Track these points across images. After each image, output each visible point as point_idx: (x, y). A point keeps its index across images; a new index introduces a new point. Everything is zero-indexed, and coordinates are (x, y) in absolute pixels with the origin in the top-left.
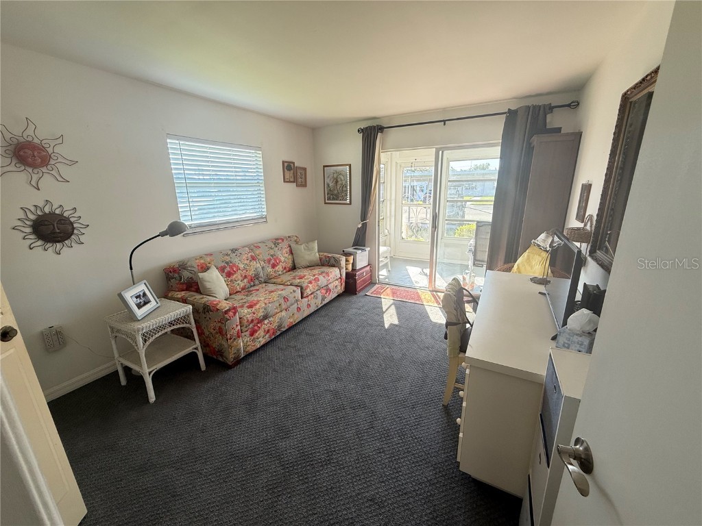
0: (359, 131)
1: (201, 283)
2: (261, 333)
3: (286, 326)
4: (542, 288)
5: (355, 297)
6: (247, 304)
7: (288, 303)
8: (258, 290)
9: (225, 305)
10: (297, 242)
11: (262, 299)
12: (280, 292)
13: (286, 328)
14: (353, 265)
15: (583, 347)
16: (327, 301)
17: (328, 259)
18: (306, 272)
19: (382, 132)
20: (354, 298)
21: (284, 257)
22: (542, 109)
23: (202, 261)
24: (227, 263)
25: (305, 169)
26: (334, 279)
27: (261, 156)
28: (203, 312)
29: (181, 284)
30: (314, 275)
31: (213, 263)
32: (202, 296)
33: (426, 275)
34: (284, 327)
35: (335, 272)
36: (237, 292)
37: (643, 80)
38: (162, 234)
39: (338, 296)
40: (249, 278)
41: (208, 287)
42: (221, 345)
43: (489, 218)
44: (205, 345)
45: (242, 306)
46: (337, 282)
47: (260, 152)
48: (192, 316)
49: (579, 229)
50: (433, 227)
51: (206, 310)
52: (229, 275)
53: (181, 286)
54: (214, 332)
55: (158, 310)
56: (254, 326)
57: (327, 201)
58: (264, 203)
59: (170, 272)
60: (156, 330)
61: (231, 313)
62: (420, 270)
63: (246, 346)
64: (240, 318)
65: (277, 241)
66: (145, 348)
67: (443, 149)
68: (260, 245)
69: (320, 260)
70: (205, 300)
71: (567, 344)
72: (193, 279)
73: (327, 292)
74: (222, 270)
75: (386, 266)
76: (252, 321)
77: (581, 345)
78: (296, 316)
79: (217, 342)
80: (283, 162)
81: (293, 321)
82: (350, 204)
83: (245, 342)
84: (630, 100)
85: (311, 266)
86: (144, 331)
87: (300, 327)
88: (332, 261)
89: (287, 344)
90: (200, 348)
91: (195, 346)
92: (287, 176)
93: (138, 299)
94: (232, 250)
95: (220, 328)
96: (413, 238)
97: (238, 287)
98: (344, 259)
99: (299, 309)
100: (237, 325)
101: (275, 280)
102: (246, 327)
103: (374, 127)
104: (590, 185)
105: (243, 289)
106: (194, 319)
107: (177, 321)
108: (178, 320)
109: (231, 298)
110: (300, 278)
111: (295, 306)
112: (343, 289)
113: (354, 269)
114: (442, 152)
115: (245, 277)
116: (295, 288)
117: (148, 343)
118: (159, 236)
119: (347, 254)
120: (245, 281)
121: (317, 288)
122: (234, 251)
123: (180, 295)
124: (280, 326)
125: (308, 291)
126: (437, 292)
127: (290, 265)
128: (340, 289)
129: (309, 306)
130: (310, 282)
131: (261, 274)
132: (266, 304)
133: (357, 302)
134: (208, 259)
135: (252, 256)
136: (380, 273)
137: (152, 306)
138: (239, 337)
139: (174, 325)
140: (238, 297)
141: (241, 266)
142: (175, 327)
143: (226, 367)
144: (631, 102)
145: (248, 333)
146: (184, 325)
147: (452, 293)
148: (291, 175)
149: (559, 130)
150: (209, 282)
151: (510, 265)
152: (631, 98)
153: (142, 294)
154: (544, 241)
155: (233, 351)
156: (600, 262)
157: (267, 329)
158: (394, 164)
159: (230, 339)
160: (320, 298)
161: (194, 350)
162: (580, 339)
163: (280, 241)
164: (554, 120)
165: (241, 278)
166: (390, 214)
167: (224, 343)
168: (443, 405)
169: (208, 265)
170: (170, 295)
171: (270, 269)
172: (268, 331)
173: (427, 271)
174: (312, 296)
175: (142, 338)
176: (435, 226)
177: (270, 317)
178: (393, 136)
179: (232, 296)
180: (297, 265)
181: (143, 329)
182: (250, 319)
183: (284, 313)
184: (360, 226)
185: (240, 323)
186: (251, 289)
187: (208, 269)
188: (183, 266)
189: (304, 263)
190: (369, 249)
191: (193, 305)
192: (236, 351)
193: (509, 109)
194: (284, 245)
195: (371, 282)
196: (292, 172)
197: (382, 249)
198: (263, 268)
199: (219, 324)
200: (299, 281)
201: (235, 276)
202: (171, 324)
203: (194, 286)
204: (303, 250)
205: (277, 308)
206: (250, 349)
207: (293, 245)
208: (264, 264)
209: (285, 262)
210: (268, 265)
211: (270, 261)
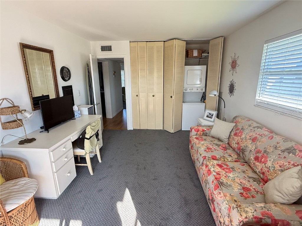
52: (235, 134)
74: (237, 129)
93: (209, 115)
97: (233, 144)
120: (237, 145)
141: (243, 136)
153: (212, 114)
165: (236, 141)
169: (238, 123)
198: (250, 151)
201: (236, 138)
208: (253, 150)
209: (268, 168)
210: (254, 154)
211: (258, 152)
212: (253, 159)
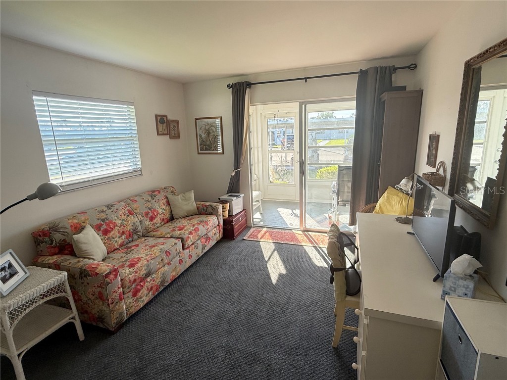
0: (228, 87)
1: (76, 246)
2: (144, 291)
3: (169, 280)
4: (409, 228)
5: (233, 242)
6: (128, 263)
7: (171, 257)
8: (137, 246)
9: (105, 268)
10: (173, 193)
11: (143, 256)
12: (162, 247)
13: (169, 282)
14: (230, 211)
15: (469, 290)
16: (207, 249)
17: (205, 208)
18: (185, 223)
19: (250, 88)
20: (232, 244)
21: (161, 209)
22: (388, 70)
23: (76, 221)
24: (103, 220)
25: (177, 122)
26: (212, 226)
27: (134, 110)
28: (79, 277)
29: (52, 247)
30: (194, 225)
31: (87, 222)
32: (77, 260)
33: (296, 216)
34: (167, 282)
35: (213, 221)
36: (115, 250)
37: (487, 51)
38: (30, 198)
39: (217, 242)
40: (127, 233)
41: (84, 249)
42: (101, 311)
43: (350, 163)
44: (82, 311)
45: (123, 266)
46: (215, 229)
47: (133, 107)
48: (67, 284)
49: (432, 174)
50: (300, 173)
51: (83, 275)
52: (106, 232)
53: (53, 250)
54: (93, 298)
55: (27, 282)
56: (137, 285)
57: (200, 152)
58: (139, 156)
59: (40, 236)
60: (26, 306)
61: (112, 276)
62: (290, 211)
63: (128, 308)
64: (122, 280)
65: (153, 193)
66: (13, 328)
67: (306, 103)
68: (136, 198)
69: (198, 209)
70: (81, 264)
71: (453, 287)
72: (66, 242)
73: (206, 240)
74: (97, 228)
75: (258, 208)
76: (135, 280)
77: (467, 288)
78: (178, 269)
79: (97, 307)
80: (156, 116)
81: (175, 274)
82: (223, 153)
83: (128, 304)
84: (473, 67)
85: (189, 216)
86: (12, 308)
87: (183, 280)
88: (210, 210)
89: (171, 300)
90: (77, 317)
91: (73, 315)
92: (160, 129)
93: (3, 272)
94: (108, 207)
95: (100, 293)
96: (280, 181)
97: (116, 244)
98: (220, 206)
99: (181, 261)
100: (119, 288)
101: (154, 233)
102: (129, 288)
103: (243, 83)
104: (439, 136)
105: (121, 245)
106: (70, 286)
107: (50, 291)
108: (52, 290)
109: (110, 258)
110: (180, 230)
111: (177, 258)
112: (221, 236)
113: (230, 216)
114: (305, 106)
115: (123, 233)
116: (176, 241)
117: (16, 322)
118: (26, 199)
119: (224, 202)
120: (123, 237)
121: (197, 238)
122: (109, 207)
123: (52, 260)
124: (163, 282)
125: (189, 242)
126: (308, 231)
127: (168, 216)
128: (219, 236)
129: (190, 256)
130: (191, 233)
131: (140, 228)
132: (148, 261)
133: (235, 248)
134: (82, 218)
135: (129, 211)
136: (254, 217)
137: (20, 277)
138: (121, 300)
139: (46, 296)
140: (117, 255)
141: (118, 222)
142: (48, 298)
143: (107, 333)
144: (474, 69)
145: (131, 294)
146: (59, 295)
147: (334, 240)
148: (164, 128)
149: (404, 88)
150: (84, 243)
151: (373, 205)
152: (474, 65)
153: (7, 265)
154: (406, 185)
155: (115, 315)
156: (461, 206)
157: (150, 287)
158: (259, 115)
159: (112, 303)
160: (200, 247)
161: (71, 320)
162: (465, 283)
163: (156, 193)
164: (399, 79)
165: (118, 235)
166: (258, 160)
167: (105, 308)
168: (333, 348)
169: (83, 224)
170: (39, 261)
171: (148, 223)
172: (152, 288)
173: (298, 212)
174: (193, 246)
175: (9, 317)
176: (302, 172)
177: (152, 274)
178: (260, 91)
179: (109, 255)
180: (175, 216)
181: (10, 307)
182: (132, 279)
183: (166, 268)
184: (233, 174)
185: (122, 284)
186: (130, 245)
187: (83, 229)
188: (54, 228)
189: (181, 213)
190: (243, 195)
191: (68, 271)
192: (118, 315)
193: (361, 70)
194: (161, 196)
195: (247, 227)
196: (165, 125)
197: (255, 193)
198: (141, 222)
199: (99, 289)
200: (179, 232)
201: (112, 233)
202: (43, 296)
203: (68, 248)
204: (180, 201)
205: (159, 264)
206: (134, 310)
207: (170, 196)
208: (142, 218)
209: (163, 213)
210: (146, 219)
211: (147, 214)
212: (149, 223)
